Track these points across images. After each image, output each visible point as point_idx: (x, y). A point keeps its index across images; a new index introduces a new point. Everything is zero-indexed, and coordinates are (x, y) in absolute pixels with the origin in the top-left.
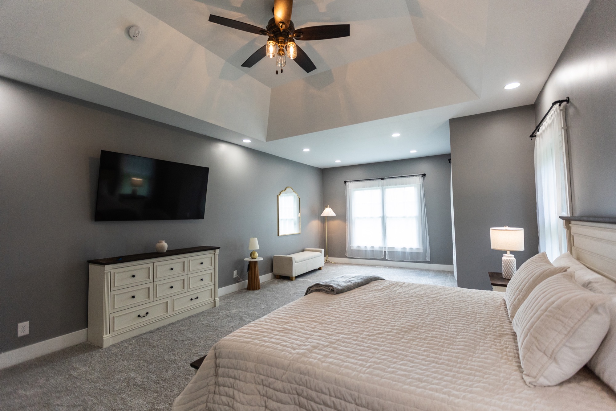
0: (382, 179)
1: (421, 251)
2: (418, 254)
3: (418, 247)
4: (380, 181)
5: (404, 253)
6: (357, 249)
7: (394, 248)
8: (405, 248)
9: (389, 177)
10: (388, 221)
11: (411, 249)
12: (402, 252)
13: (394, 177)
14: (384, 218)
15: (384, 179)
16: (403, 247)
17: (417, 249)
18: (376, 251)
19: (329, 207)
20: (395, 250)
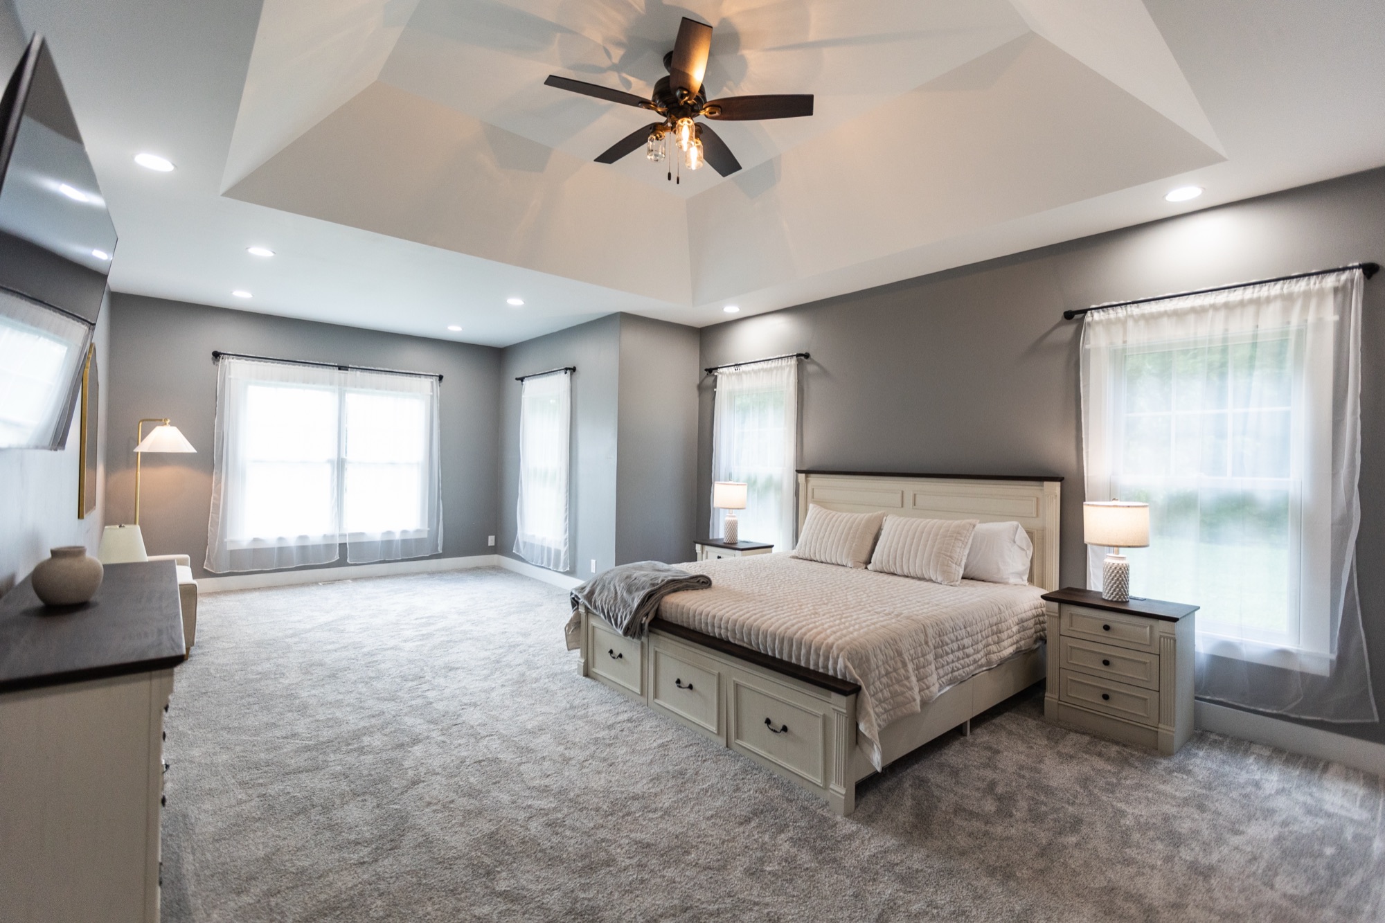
0: (340, 368)
1: (425, 535)
2: (418, 541)
3: (419, 528)
4: (336, 372)
5: (388, 544)
6: (252, 547)
7: (362, 534)
8: (389, 533)
9: (361, 367)
10: (350, 474)
11: (404, 532)
12: (382, 542)
13: (373, 368)
14: (340, 465)
15: (348, 370)
16: (385, 530)
17: (417, 531)
18: (315, 547)
19: (171, 424)
20: (365, 540)
